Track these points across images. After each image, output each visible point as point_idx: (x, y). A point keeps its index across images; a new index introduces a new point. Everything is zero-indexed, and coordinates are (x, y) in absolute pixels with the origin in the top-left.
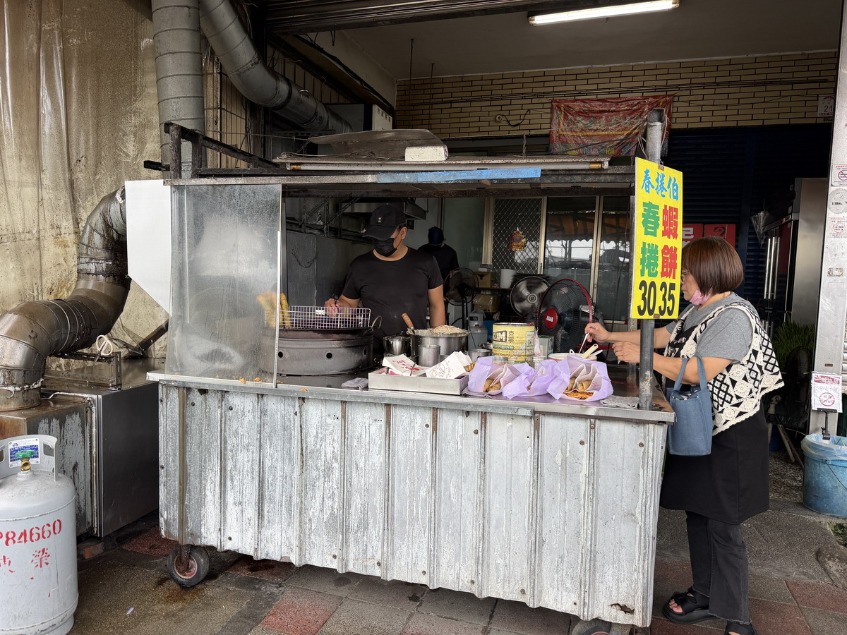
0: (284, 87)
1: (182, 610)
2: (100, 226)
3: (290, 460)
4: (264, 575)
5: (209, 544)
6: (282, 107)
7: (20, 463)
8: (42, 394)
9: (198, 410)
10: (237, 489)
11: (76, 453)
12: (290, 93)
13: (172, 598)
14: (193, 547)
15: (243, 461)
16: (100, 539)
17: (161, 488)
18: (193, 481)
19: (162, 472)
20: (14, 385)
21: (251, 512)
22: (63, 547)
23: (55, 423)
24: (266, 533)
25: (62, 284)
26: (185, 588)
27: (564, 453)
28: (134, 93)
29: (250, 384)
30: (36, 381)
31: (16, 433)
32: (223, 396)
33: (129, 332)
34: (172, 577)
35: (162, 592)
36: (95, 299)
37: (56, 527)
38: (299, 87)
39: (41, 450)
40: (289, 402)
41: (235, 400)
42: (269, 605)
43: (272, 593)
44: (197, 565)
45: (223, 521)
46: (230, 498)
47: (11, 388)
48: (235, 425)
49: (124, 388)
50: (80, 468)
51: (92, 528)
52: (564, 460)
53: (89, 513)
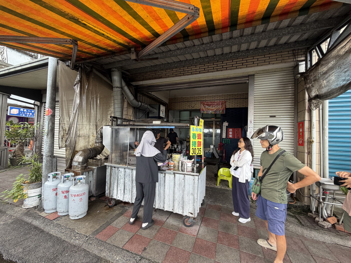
0: (140, 103)
1: (108, 212)
2: (100, 133)
3: (130, 181)
4: (126, 205)
5: (115, 198)
6: (140, 107)
7: (78, 181)
8: (86, 167)
9: (114, 171)
10: (120, 187)
11: (91, 179)
12: (141, 104)
13: (107, 209)
14: (112, 199)
15: (122, 181)
16: (95, 196)
17: (106, 186)
18: (112, 185)
19: (106, 183)
20: (80, 165)
21: (122, 192)
22: (85, 198)
23: (87, 173)
24: (125, 196)
25: (93, 144)
26: (110, 207)
27: (180, 181)
28: (110, 107)
29: (123, 166)
30: (84, 164)
31: (79, 175)
32: (118, 168)
33: (106, 153)
34: (108, 205)
35: (105, 208)
36: (98, 148)
37: (84, 194)
38: (143, 103)
39: (83, 178)
40: (130, 170)
41: (120, 169)
42: (126, 211)
43: (127, 209)
44: (113, 202)
45: (117, 193)
46: (119, 189)
47: (79, 166)
48: (120, 174)
49: (102, 166)
50: (92, 182)
51: (93, 194)
52: (180, 183)
53: (93, 191)
